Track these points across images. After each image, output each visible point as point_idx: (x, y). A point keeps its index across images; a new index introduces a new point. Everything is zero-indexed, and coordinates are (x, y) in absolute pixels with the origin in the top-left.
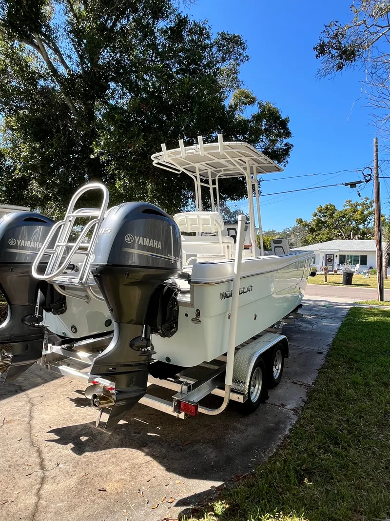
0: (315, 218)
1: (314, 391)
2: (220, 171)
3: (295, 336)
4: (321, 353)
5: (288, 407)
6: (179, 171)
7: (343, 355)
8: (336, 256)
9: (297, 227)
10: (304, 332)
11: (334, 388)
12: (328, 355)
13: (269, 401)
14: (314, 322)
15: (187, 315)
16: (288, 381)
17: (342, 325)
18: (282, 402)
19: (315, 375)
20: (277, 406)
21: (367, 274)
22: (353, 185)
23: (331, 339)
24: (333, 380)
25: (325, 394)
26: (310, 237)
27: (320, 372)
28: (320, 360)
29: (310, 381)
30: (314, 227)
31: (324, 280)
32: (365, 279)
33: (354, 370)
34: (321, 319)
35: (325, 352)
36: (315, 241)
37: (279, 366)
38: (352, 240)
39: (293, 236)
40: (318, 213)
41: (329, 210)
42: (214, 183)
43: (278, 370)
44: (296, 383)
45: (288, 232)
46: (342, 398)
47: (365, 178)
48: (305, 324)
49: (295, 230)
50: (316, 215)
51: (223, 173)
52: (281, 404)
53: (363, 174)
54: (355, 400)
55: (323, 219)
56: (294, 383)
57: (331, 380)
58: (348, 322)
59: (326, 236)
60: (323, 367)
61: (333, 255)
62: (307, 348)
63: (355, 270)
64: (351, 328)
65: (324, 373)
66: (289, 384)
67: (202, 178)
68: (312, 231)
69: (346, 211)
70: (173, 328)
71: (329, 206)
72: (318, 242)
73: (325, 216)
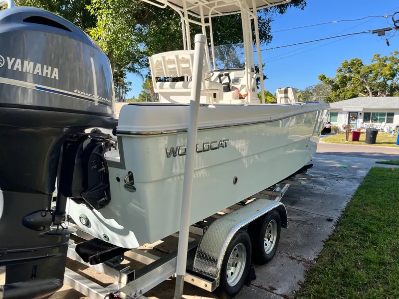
0: (340, 75)
1: (315, 270)
2: (213, 5)
3: (303, 200)
4: (330, 220)
5: (279, 291)
6: (163, 5)
7: (357, 224)
8: (361, 114)
9: (321, 85)
10: (314, 195)
11: (341, 268)
12: (339, 224)
13: (255, 283)
14: (329, 183)
15: (118, 180)
16: (285, 255)
17: (360, 188)
18: (271, 285)
19: (319, 248)
20: (265, 289)
21: (393, 133)
22: (381, 32)
23: (345, 204)
24: (340, 256)
25: (328, 276)
26: (332, 94)
27: (327, 244)
28: (328, 229)
29: (311, 256)
30: (338, 83)
31: (345, 138)
32: (391, 137)
33: (368, 244)
34: (337, 180)
35: (336, 220)
36: (338, 98)
37: (274, 238)
38: (379, 96)
39: (315, 94)
40: (343, 69)
41: (355, 65)
42: (207, 21)
43: (272, 242)
44: (294, 259)
45: (311, 91)
46: (348, 281)
47: (395, 24)
48: (317, 186)
49: (318, 88)
50: (341, 70)
51: (216, 7)
52: (270, 287)
53: (393, 19)
54: (366, 284)
55: (348, 75)
56: (292, 258)
57: (339, 256)
58: (366, 184)
59: (350, 92)
60: (331, 238)
61: (357, 113)
62: (314, 213)
63: (380, 129)
64: (370, 191)
65: (331, 247)
66: (285, 260)
67: (191, 14)
68: (336, 87)
69: (373, 66)
70: (103, 196)
71: (355, 62)
72: (342, 100)
73: (351, 72)
